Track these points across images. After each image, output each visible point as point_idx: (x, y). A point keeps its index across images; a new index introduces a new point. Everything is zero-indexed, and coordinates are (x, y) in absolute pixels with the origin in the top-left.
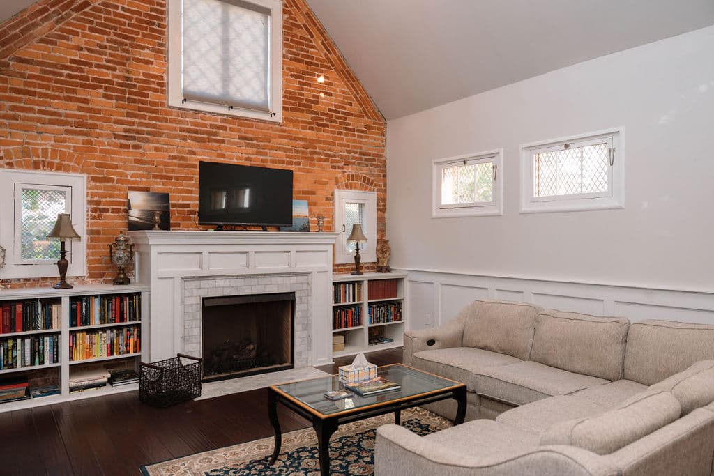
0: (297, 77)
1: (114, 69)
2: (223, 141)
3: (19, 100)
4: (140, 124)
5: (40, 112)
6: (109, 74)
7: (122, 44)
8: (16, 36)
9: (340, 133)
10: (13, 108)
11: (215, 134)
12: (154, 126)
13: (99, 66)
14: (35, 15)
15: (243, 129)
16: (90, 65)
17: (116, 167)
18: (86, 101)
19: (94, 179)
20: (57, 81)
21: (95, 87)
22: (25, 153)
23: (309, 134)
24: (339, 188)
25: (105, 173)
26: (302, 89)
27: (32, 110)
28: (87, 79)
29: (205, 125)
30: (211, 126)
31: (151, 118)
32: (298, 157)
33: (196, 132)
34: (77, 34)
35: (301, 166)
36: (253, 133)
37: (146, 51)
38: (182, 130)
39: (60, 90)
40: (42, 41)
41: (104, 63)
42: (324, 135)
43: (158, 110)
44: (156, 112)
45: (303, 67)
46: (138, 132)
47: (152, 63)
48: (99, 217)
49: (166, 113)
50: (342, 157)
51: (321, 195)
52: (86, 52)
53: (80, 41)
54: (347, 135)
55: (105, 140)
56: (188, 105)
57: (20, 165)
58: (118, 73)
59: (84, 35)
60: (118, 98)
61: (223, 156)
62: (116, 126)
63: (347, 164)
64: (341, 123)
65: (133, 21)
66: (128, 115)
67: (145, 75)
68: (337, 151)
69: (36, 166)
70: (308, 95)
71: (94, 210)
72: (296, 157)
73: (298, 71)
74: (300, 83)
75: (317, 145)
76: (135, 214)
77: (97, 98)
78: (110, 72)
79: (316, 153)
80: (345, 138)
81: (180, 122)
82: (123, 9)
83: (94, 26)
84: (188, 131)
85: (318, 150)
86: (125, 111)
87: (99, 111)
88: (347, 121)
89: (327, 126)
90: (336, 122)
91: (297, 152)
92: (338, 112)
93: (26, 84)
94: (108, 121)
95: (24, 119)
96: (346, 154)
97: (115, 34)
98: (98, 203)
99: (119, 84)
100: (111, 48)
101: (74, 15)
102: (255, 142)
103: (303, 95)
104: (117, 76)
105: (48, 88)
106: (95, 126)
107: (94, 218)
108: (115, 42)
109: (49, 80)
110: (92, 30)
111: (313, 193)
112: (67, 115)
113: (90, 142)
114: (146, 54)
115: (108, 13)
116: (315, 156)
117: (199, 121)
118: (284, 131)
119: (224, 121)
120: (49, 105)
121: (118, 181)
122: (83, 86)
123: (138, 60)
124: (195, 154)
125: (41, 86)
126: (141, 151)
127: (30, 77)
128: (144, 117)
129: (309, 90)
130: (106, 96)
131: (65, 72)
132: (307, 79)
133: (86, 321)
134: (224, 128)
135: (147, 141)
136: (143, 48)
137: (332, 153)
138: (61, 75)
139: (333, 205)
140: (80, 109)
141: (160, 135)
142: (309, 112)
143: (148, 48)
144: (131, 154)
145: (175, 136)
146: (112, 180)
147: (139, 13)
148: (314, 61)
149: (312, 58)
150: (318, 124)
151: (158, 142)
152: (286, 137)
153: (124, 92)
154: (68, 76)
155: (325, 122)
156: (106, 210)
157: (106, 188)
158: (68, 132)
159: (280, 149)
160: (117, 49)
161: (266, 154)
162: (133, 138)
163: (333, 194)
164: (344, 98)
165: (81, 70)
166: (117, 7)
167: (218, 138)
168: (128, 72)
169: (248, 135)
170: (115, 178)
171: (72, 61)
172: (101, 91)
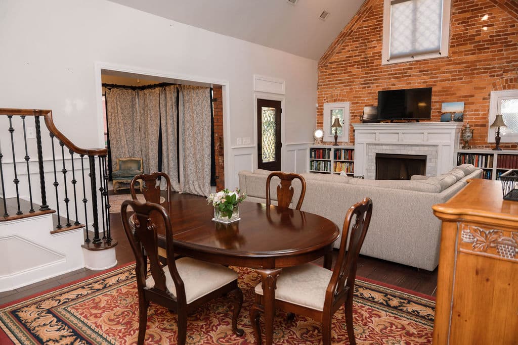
0: (462, 23)
1: (361, 55)
2: (410, 76)
3: (330, 78)
4: (370, 77)
5: (336, 80)
6: (358, 59)
7: (364, 43)
8: (330, 54)
9: (502, 50)
10: (329, 81)
11: (406, 73)
12: (376, 76)
13: (355, 56)
14: (335, 44)
15: (422, 66)
16: (352, 57)
17: (361, 97)
18: (350, 72)
19: (353, 103)
20: (342, 67)
21: (353, 65)
22: (332, 96)
23: (471, 58)
24: (496, 90)
25: (356, 100)
26: (467, 30)
27: (334, 80)
28: (351, 63)
29: (400, 70)
30: (404, 69)
31: (376, 73)
32: (461, 75)
33: (396, 74)
34: (348, 46)
35: (463, 80)
36: (429, 67)
37: (374, 42)
38: (389, 75)
39: (342, 70)
40: (337, 53)
41: (358, 54)
42: (483, 56)
43: (378, 69)
44: (377, 69)
45: (468, 15)
46: (369, 80)
47: (376, 47)
48: (354, 118)
49: (382, 68)
50: (500, 67)
51: (479, 96)
52: (351, 52)
53: (349, 48)
54: (506, 50)
55: (357, 87)
56: (392, 62)
57: (330, 101)
58: (362, 56)
59: (351, 45)
60: (362, 67)
61: (410, 83)
62: (361, 80)
63: (506, 71)
64: (501, 43)
65: (369, 31)
66: (366, 74)
67: (373, 54)
68: (496, 64)
69: (335, 101)
70: (472, 32)
71: (352, 116)
72: (458, 75)
73: (465, 18)
74: (465, 26)
75: (478, 64)
76: (365, 117)
77: (355, 70)
78: (359, 57)
79: (475, 69)
80: (505, 53)
81: (388, 71)
82: (365, 27)
83: (354, 39)
84: (392, 74)
85: (478, 67)
86: (364, 72)
87: (355, 75)
88: (508, 40)
89: (488, 48)
90: (497, 43)
91: (459, 71)
92: (500, 35)
93: (332, 71)
94: (358, 78)
95: (332, 84)
96: (505, 64)
97: (362, 40)
98: (354, 113)
99: (363, 61)
100: (360, 46)
101: (347, 38)
102: (429, 72)
103: (467, 33)
104: (362, 58)
105: (338, 70)
106: (353, 82)
107: (352, 119)
108: (362, 43)
109: (339, 67)
110: (353, 42)
111: (472, 96)
112: (344, 80)
113: (352, 89)
114: (374, 43)
115: (359, 31)
116: (475, 72)
117: (398, 68)
118: (451, 60)
119: (410, 65)
120: (339, 77)
121: (361, 103)
122: (350, 66)
123: (371, 48)
124: (395, 85)
125: (336, 71)
126: (371, 88)
127: (334, 68)
128: (372, 73)
129: (472, 28)
130: (358, 68)
131: (344, 63)
132: (471, 21)
133: (340, 158)
134: (411, 68)
135: (373, 83)
136: (372, 41)
137: (492, 66)
138: (343, 64)
139: (489, 102)
140: (349, 76)
141: (379, 79)
142: (471, 43)
143: (375, 40)
144: (367, 91)
145: (386, 79)
146: (359, 103)
147: (372, 26)
148: (479, 7)
149: (478, 5)
150: (480, 49)
151: (377, 83)
152: (452, 64)
153: (364, 64)
154: (345, 64)
155: (486, 46)
156: (356, 116)
157: (357, 106)
158: (345, 86)
159: (447, 72)
160: (362, 46)
161: (437, 77)
162: (368, 83)
163: (489, 95)
164: (506, 23)
165: (349, 60)
166: (362, 27)
167: (408, 74)
168: (366, 54)
169: (425, 69)
170: (360, 102)
171: (347, 57)
172: (356, 66)
